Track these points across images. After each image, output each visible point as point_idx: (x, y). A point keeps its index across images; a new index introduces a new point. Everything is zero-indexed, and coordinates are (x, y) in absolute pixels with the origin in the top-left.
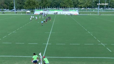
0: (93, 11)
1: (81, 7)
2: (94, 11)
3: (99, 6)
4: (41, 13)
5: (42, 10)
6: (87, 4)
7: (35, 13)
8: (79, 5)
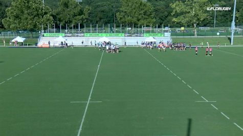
0: (216, 35)
1: (180, 25)
2: (218, 34)
3: (233, 21)
4: (62, 43)
5: (64, 34)
6: (196, 15)
7: (40, 44)
8: (174, 19)
